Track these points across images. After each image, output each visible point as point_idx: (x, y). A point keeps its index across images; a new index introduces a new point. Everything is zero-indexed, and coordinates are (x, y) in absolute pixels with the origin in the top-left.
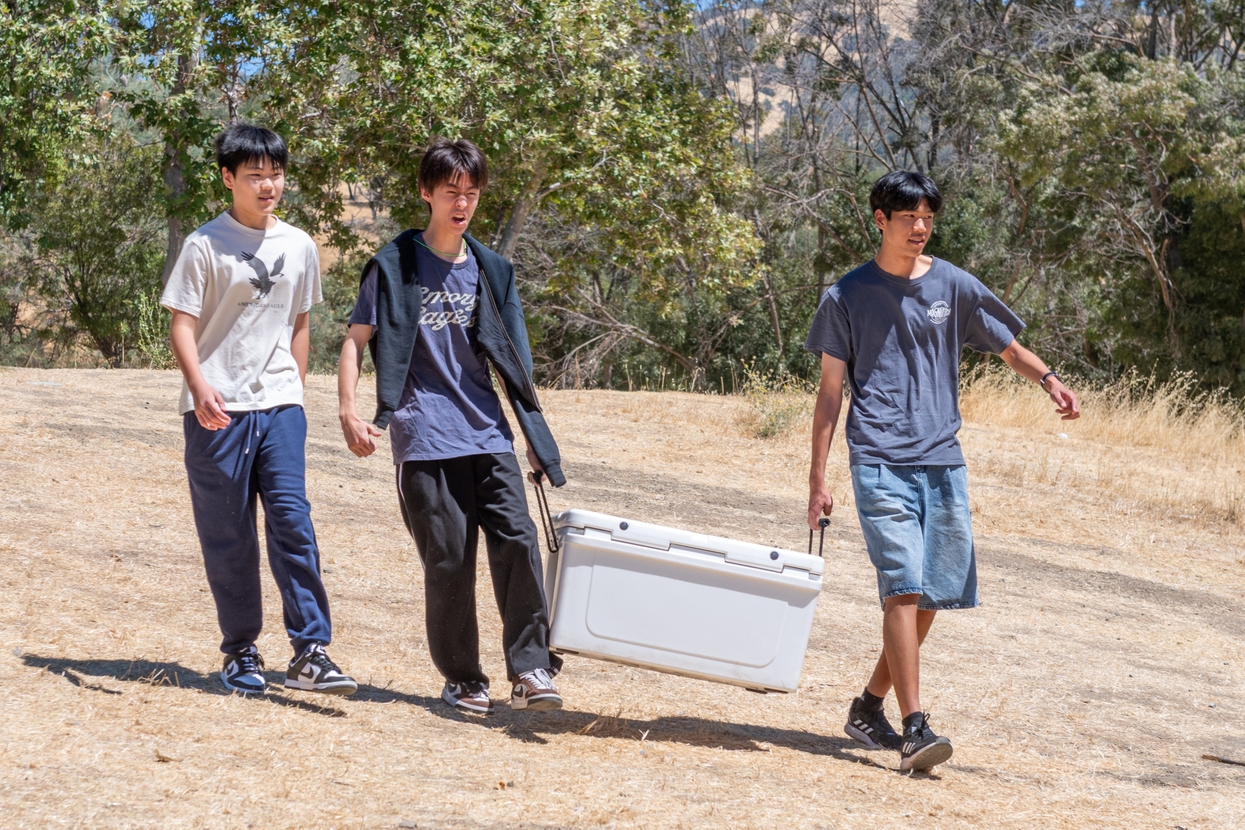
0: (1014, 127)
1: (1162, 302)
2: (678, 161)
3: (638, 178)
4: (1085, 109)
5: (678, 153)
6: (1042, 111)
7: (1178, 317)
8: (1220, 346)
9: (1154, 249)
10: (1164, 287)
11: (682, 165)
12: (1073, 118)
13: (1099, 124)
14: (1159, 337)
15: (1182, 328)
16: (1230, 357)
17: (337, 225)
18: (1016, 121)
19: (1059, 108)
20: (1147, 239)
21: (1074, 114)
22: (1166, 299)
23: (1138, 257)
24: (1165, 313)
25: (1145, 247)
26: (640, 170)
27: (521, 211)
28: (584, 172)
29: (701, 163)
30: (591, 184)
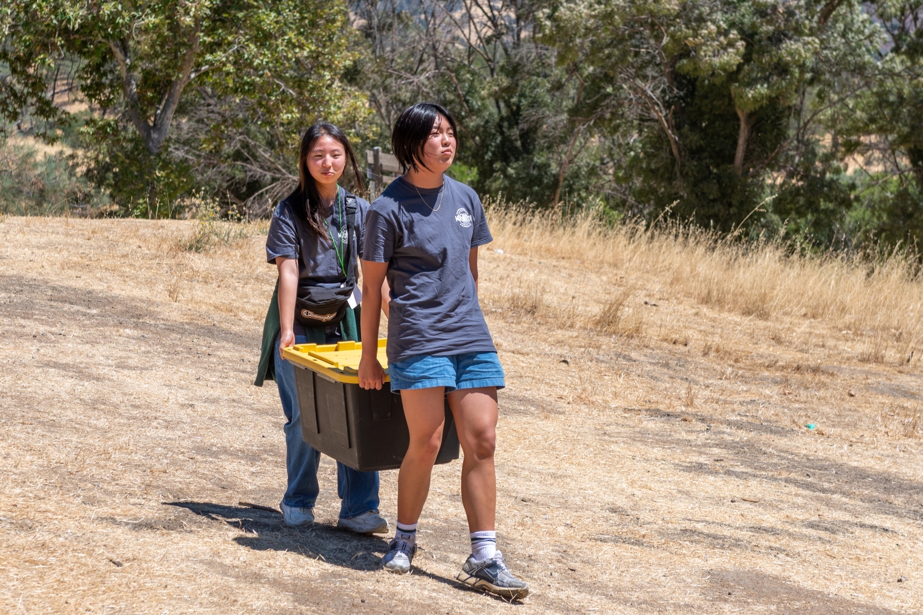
0: (548, 23)
1: (671, 153)
2: (294, 46)
3: (262, 61)
4: (603, 6)
5: (294, 41)
6: (570, 9)
7: (683, 165)
8: (716, 187)
9: (664, 113)
10: (672, 142)
11: (297, 50)
12: (593, 13)
13: (613, 17)
14: (670, 180)
15: (687, 174)
16: (724, 195)
17: (40, 99)
18: (550, 17)
19: (582, 6)
20: (658, 105)
21: (594, 10)
22: (675, 151)
23: (652, 120)
24: (674, 161)
25: (656, 112)
26: (265, 55)
27: (178, 87)
28: (220, 55)
29: (313, 48)
30: (224, 65)
